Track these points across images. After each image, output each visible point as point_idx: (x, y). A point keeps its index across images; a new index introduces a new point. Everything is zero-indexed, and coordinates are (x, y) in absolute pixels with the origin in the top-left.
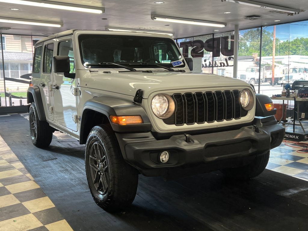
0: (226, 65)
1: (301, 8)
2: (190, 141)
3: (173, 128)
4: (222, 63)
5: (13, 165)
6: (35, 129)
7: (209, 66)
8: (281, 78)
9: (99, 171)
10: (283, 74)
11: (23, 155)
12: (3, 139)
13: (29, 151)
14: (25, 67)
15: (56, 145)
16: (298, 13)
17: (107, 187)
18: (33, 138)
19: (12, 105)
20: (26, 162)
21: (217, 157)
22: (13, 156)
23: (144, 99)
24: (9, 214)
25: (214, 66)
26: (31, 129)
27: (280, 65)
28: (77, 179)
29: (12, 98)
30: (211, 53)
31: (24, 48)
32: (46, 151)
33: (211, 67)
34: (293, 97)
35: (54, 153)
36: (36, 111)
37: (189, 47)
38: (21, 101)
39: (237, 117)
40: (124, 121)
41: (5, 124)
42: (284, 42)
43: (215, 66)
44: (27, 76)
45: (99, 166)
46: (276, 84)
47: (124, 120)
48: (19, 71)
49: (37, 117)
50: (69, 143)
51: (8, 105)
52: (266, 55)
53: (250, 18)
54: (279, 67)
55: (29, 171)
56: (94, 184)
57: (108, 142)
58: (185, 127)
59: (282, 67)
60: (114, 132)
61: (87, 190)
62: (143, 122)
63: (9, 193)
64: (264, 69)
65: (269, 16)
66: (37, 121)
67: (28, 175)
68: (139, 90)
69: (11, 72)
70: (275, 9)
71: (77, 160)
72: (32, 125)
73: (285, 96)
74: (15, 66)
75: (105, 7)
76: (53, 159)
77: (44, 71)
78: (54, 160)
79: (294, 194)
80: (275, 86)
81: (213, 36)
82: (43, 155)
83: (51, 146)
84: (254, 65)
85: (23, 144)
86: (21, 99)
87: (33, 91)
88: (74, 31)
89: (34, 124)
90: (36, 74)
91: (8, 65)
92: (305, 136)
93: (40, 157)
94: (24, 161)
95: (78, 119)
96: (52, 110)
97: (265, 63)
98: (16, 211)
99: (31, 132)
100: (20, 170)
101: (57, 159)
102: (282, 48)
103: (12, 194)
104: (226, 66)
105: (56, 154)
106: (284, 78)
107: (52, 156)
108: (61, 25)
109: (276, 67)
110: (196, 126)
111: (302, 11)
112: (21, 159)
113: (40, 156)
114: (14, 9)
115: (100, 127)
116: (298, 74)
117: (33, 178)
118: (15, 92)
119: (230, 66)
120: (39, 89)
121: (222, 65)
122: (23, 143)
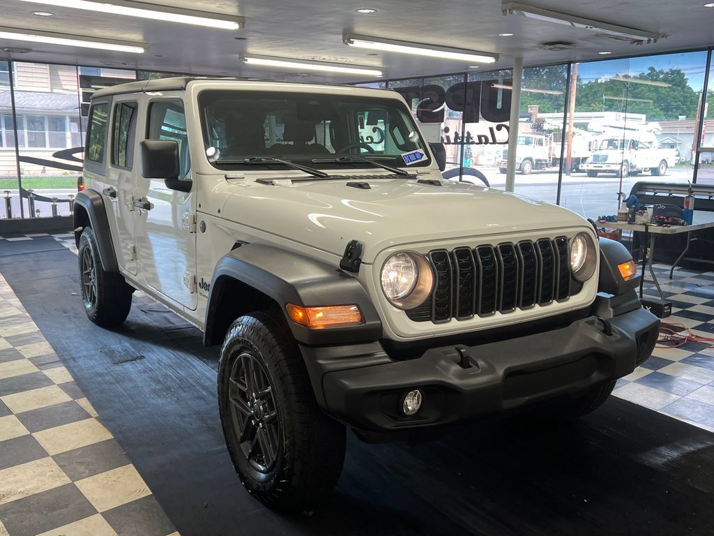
0: (491, 141)
1: (661, 31)
2: (471, 364)
3: (427, 328)
4: (483, 136)
5: (48, 373)
6: (92, 287)
7: (456, 143)
8: (584, 159)
9: (252, 417)
10: (590, 150)
11: (69, 346)
12: (21, 300)
13: (81, 337)
14: (58, 123)
15: (139, 321)
16: (655, 41)
17: (275, 459)
18: (89, 306)
19: (36, 216)
20: (75, 366)
21: (527, 398)
22: (44, 348)
23: (363, 263)
24: (46, 515)
25: (465, 142)
26: (83, 286)
27: (583, 132)
28: (195, 414)
29: (35, 201)
30: (460, 113)
31: (54, 81)
32: (119, 336)
33: (459, 143)
34: (642, 223)
35: (134, 341)
36: (95, 249)
37: (413, 100)
38: (54, 208)
39: (563, 296)
40: (321, 318)
41: (22, 262)
42: (590, 82)
43: (468, 143)
44: (67, 154)
45: (252, 406)
46: (574, 170)
47: (320, 315)
48: (47, 133)
49: (98, 262)
50: (166, 315)
51: (27, 216)
52: (555, 109)
53: (552, 47)
54: (582, 137)
55: (86, 392)
56: (241, 442)
57: (280, 360)
58: (454, 325)
59: (588, 136)
60: (297, 342)
61: (219, 448)
62: (363, 320)
63: (44, 454)
64: (551, 139)
65: (590, 45)
66: (98, 270)
67: (84, 402)
68: (354, 243)
69: (28, 133)
70: (610, 32)
71: (189, 362)
72: (85, 277)
73: (626, 220)
74: (36, 121)
75: (246, 15)
76: (135, 360)
77: (113, 162)
78: (138, 361)
79: (673, 461)
80: (572, 174)
81: (466, 78)
82: (113, 346)
83: (128, 322)
84: (531, 131)
85: (65, 315)
86: (56, 203)
87: (88, 203)
88: (187, 81)
89: (89, 274)
90: (96, 166)
91: (22, 119)
92: (666, 308)
93: (106, 353)
94: (72, 363)
95: (198, 284)
96: (135, 252)
97: (553, 128)
98: (62, 508)
99: (83, 290)
100: (64, 387)
101: (144, 357)
102: (586, 96)
103: (50, 458)
104: (491, 143)
105: (140, 344)
106: (590, 160)
107: (133, 350)
108: (144, 49)
109: (576, 136)
110: (477, 322)
111: (663, 37)
112: (64, 357)
113: (107, 350)
114: (42, 14)
115: (258, 321)
116: (619, 151)
117: (95, 412)
118: (38, 178)
119: (499, 143)
120: (101, 200)
121: (484, 140)
122: (65, 312)
